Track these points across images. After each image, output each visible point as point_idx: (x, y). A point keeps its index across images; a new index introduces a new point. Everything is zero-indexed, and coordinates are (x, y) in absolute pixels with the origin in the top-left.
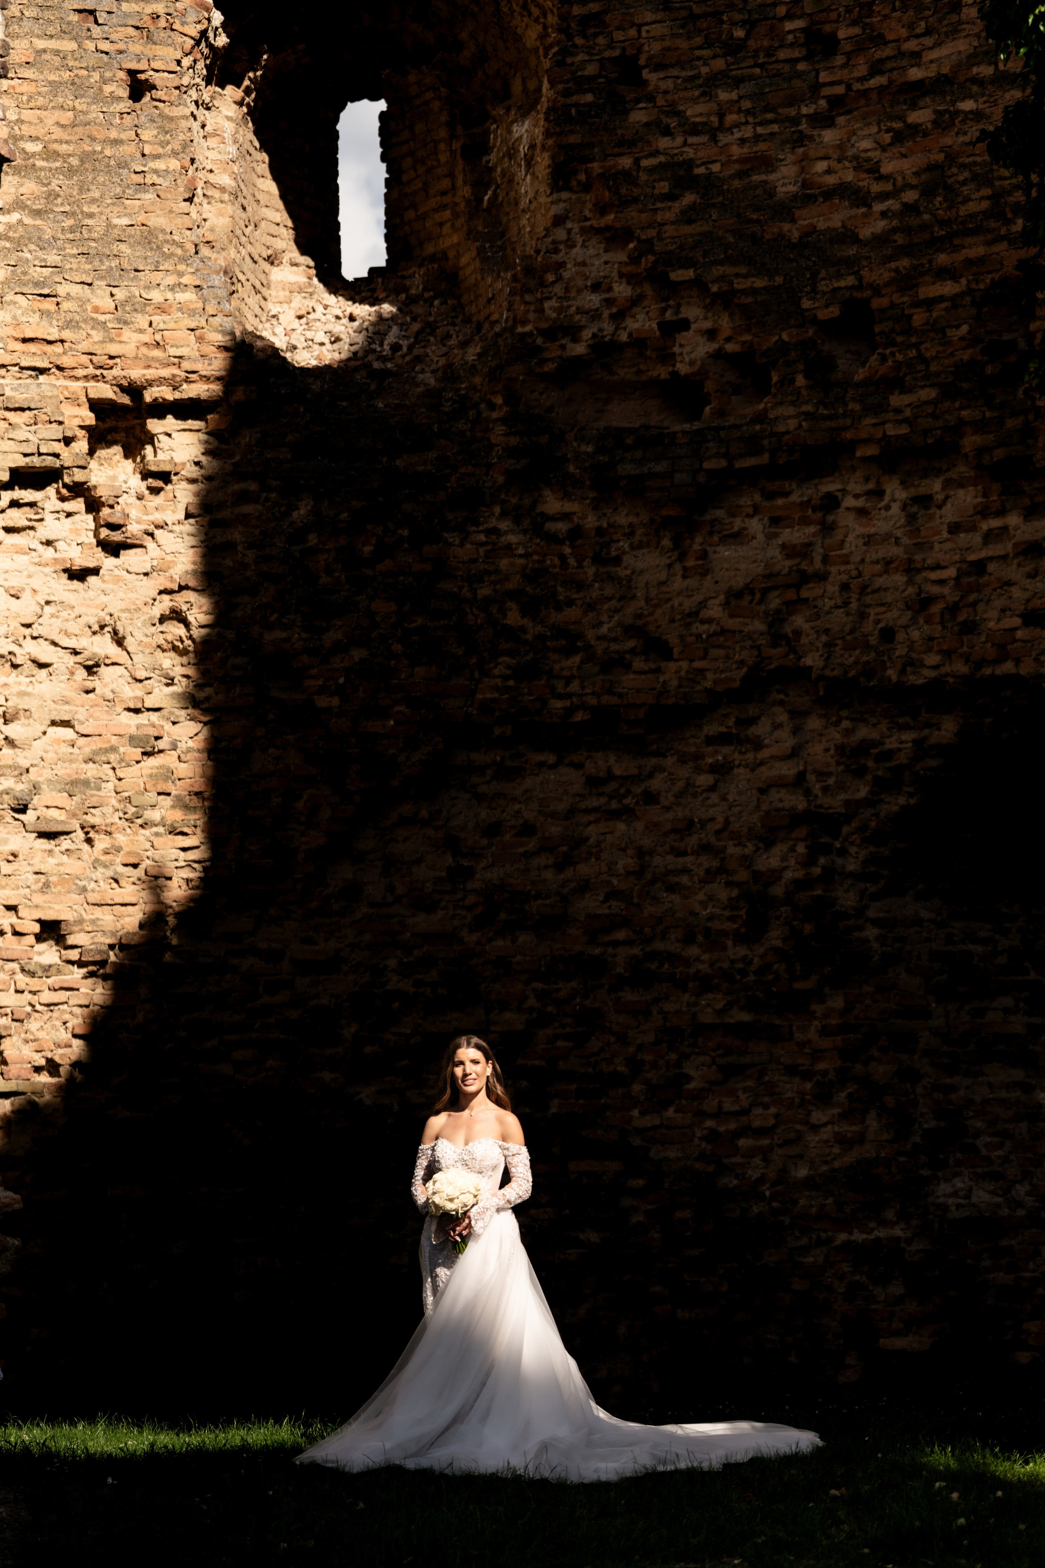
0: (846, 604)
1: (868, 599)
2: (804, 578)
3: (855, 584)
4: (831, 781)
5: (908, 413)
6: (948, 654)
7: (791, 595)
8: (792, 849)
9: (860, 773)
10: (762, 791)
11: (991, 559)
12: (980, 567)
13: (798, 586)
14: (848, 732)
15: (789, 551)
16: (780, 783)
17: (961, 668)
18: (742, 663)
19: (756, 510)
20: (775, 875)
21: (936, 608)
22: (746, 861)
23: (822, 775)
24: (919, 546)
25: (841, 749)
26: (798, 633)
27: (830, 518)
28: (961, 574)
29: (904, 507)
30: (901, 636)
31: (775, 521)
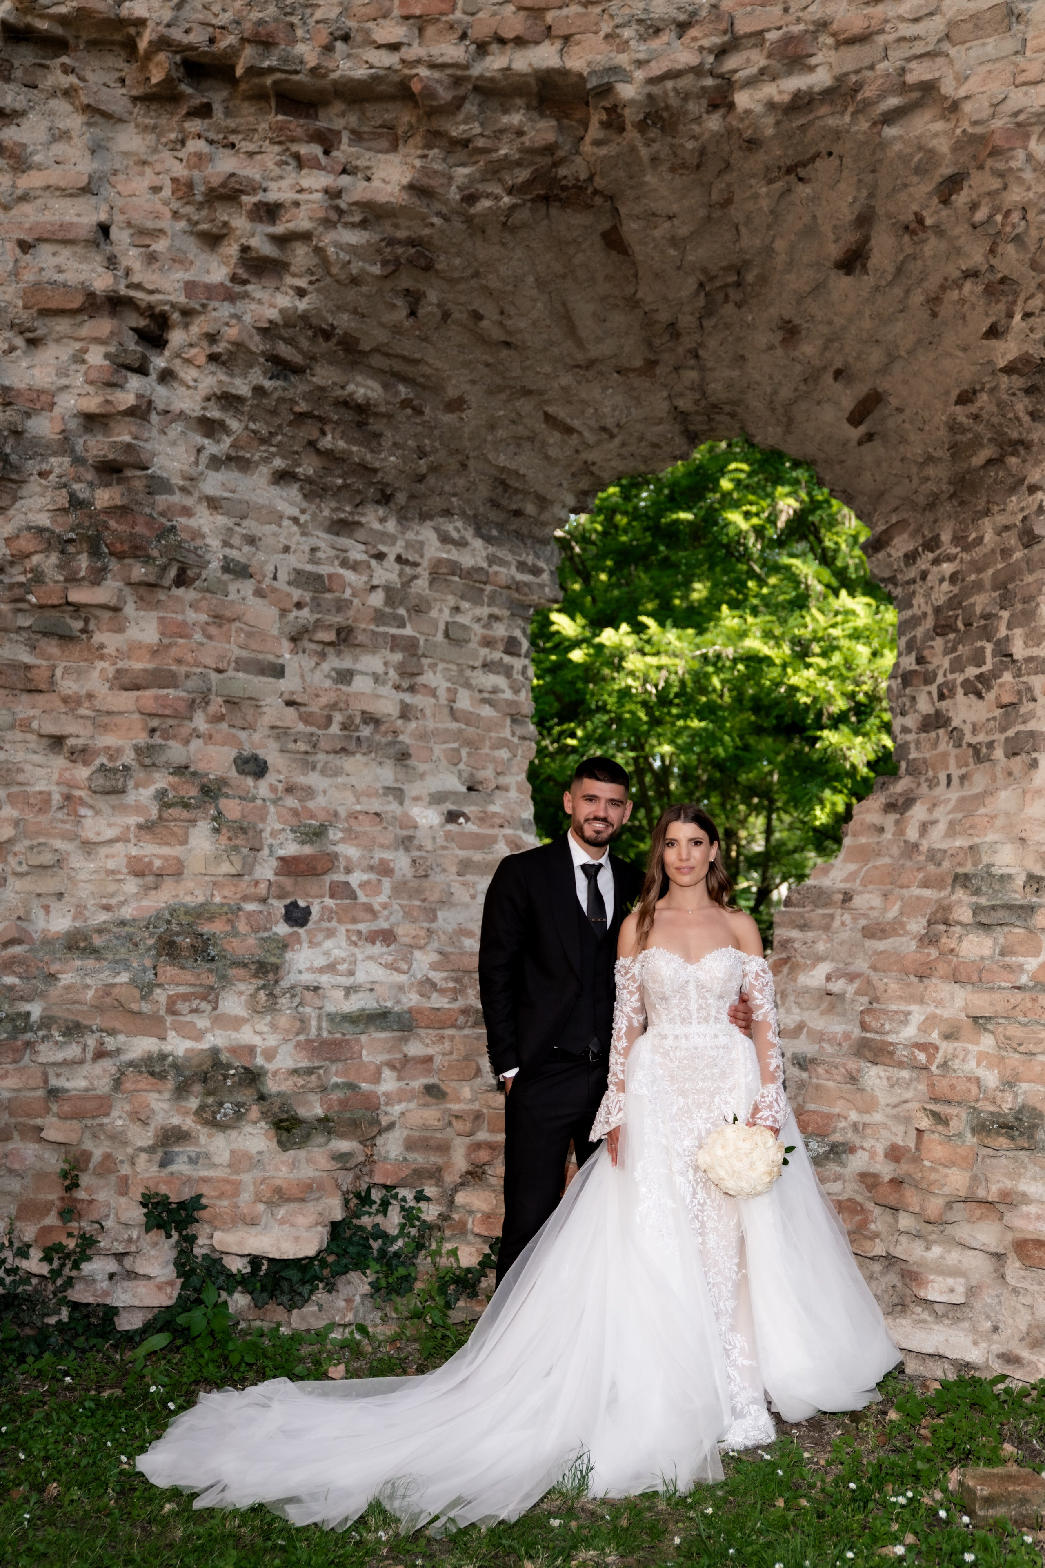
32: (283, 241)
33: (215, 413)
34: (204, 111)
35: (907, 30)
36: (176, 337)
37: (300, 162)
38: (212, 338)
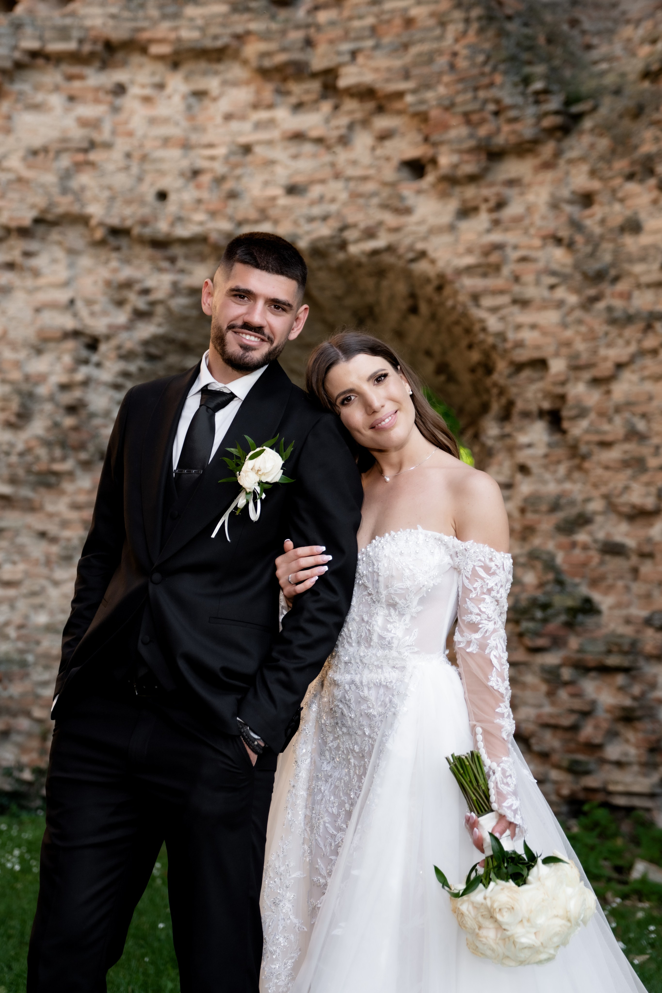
0: (127, 168)
1: (148, 166)
2: (92, 145)
3: (137, 154)
4: (97, 308)
5: (200, 22)
6: (213, 214)
7: (80, 157)
8: (59, 358)
9: (120, 303)
10: (38, 310)
11: (260, 143)
12: (247, 149)
13: (85, 151)
14: (115, 271)
15: (84, 123)
16: (53, 306)
17: (225, 226)
18: (33, 206)
19: (57, 88)
20: (42, 378)
21: (205, 179)
22: (17, 364)
23: (89, 302)
24: (195, 129)
25: (108, 284)
26: (83, 189)
27: (118, 102)
28: (231, 153)
29: (184, 97)
30: (173, 197)
31: (72, 99)
32: (153, 304)
33: (120, 380)
34: (117, 249)
35: (414, 228)
36: (103, 347)
37: (161, 270)
38: (119, 347)
